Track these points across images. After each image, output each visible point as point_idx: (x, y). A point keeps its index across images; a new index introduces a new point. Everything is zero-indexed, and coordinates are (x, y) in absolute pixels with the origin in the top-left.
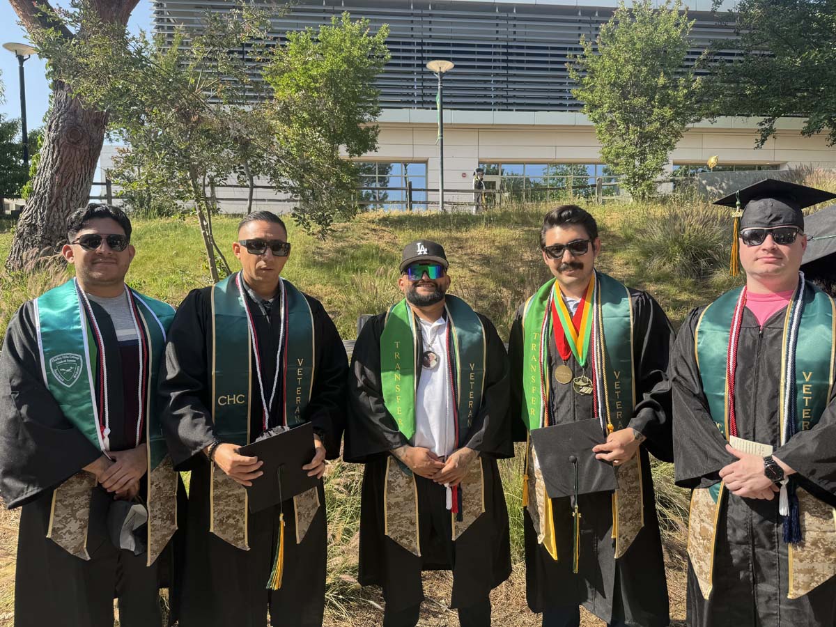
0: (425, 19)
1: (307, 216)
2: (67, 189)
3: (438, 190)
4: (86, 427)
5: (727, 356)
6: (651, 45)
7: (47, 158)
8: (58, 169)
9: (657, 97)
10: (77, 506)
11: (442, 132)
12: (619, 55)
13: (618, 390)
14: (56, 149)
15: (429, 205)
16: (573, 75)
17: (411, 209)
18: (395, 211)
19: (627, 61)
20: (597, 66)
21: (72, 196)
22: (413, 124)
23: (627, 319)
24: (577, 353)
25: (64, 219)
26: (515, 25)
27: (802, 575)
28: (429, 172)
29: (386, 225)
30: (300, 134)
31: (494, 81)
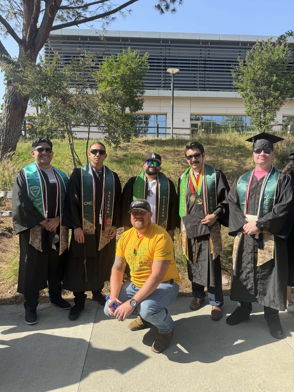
0: (167, 48)
1: (110, 140)
2: (13, 128)
3: (170, 128)
4: (40, 210)
5: (246, 191)
6: (270, 61)
7: (5, 114)
8: (9, 119)
9: (272, 86)
10: (38, 235)
11: (173, 101)
12: (255, 66)
13: (211, 203)
14: (9, 111)
15: (167, 135)
16: (234, 75)
17: (158, 136)
18: (150, 137)
19: (259, 69)
20: (245, 71)
21: (15, 130)
22: (161, 97)
23: (214, 179)
24: (198, 192)
25: (11, 140)
26: (209, 50)
27: (261, 259)
28: (167, 119)
29: (146, 144)
30: (109, 106)
31: (199, 77)
